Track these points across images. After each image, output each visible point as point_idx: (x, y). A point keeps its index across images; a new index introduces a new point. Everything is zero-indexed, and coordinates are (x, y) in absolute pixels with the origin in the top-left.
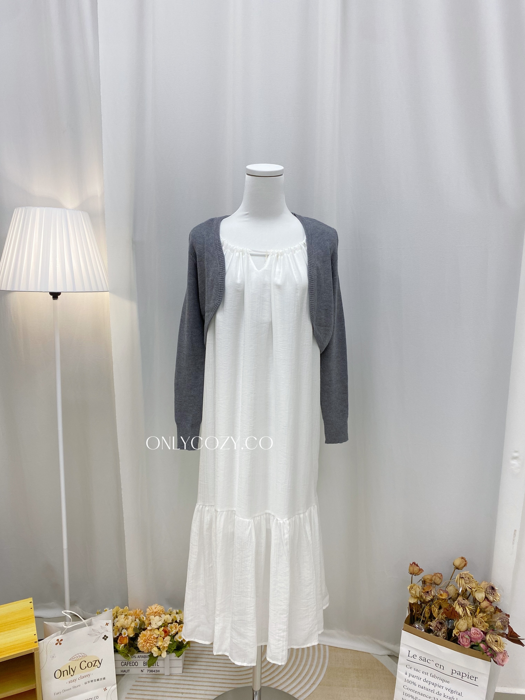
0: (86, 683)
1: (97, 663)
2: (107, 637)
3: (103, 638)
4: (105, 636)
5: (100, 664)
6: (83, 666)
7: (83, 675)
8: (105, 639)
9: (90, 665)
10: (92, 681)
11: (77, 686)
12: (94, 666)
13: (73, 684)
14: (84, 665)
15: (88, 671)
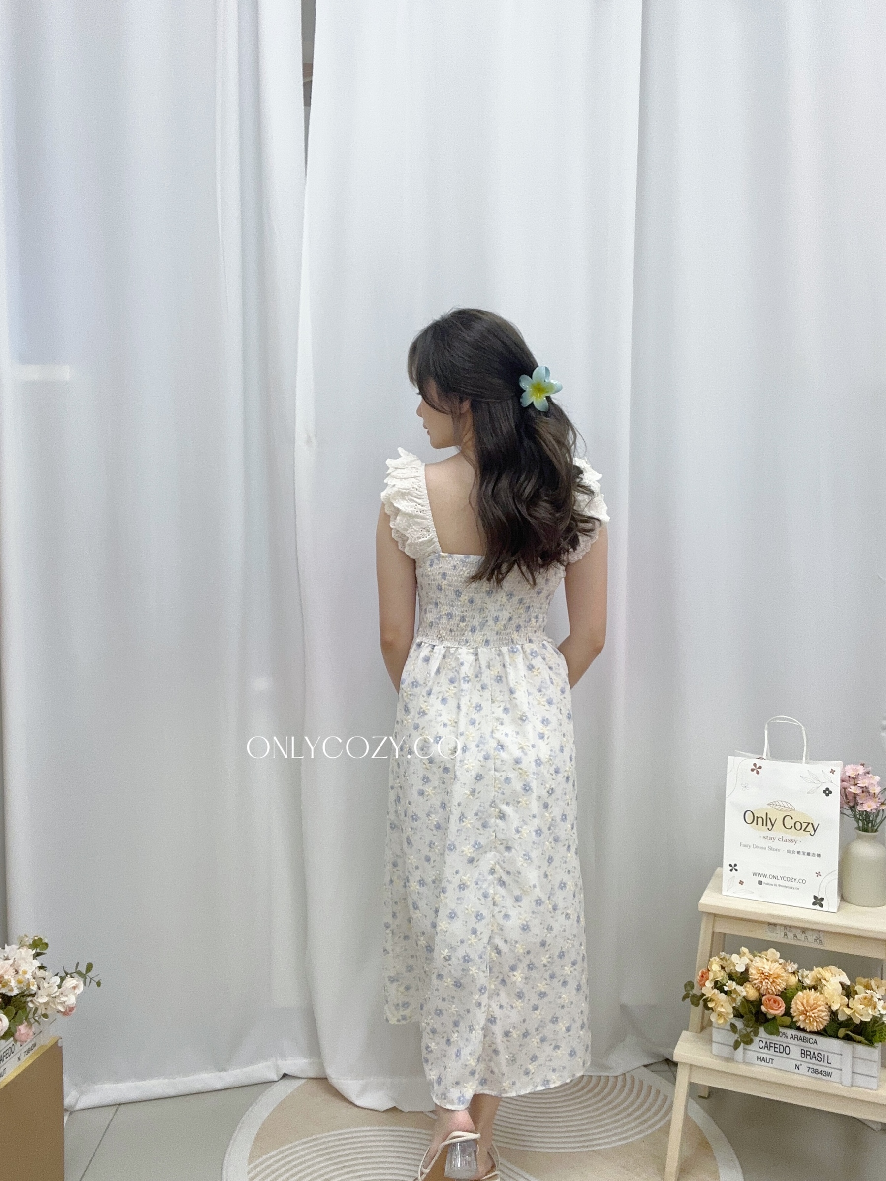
0: (789, 852)
1: (808, 827)
2: (831, 792)
3: (824, 792)
4: (827, 789)
5: (815, 831)
6: (788, 824)
7: (786, 837)
10: (799, 853)
11: (776, 850)
12: (804, 830)
13: (770, 843)
14: (789, 822)
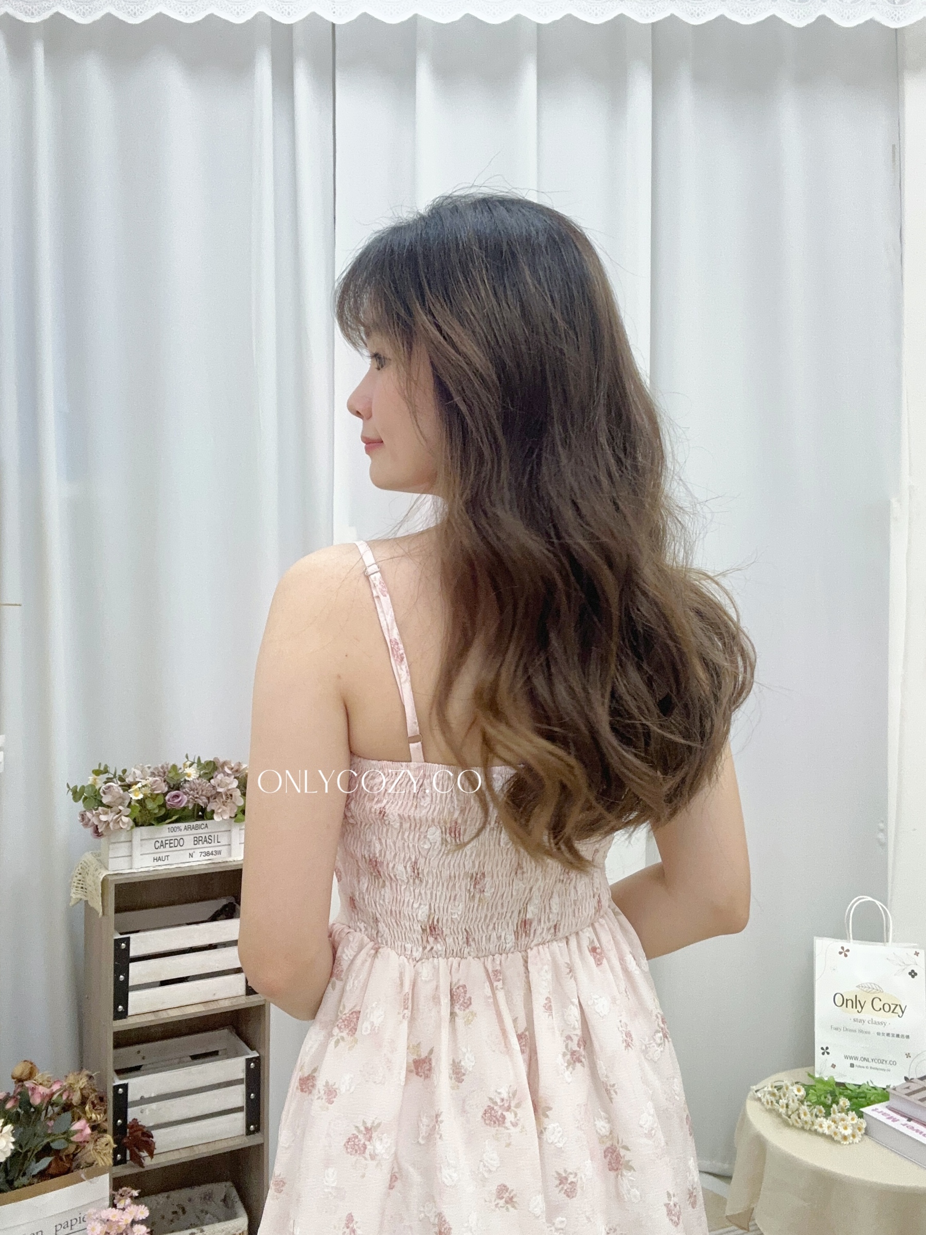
0: (878, 1034)
1: (896, 1009)
2: (916, 974)
3: (910, 974)
4: (913, 971)
5: (903, 1012)
6: (877, 1008)
7: (876, 1019)
8: (913, 977)
9: (887, 1008)
10: (888, 1035)
11: (866, 1032)
12: (893, 1012)
13: (860, 1026)
14: (878, 1004)
15: (881, 1016)
